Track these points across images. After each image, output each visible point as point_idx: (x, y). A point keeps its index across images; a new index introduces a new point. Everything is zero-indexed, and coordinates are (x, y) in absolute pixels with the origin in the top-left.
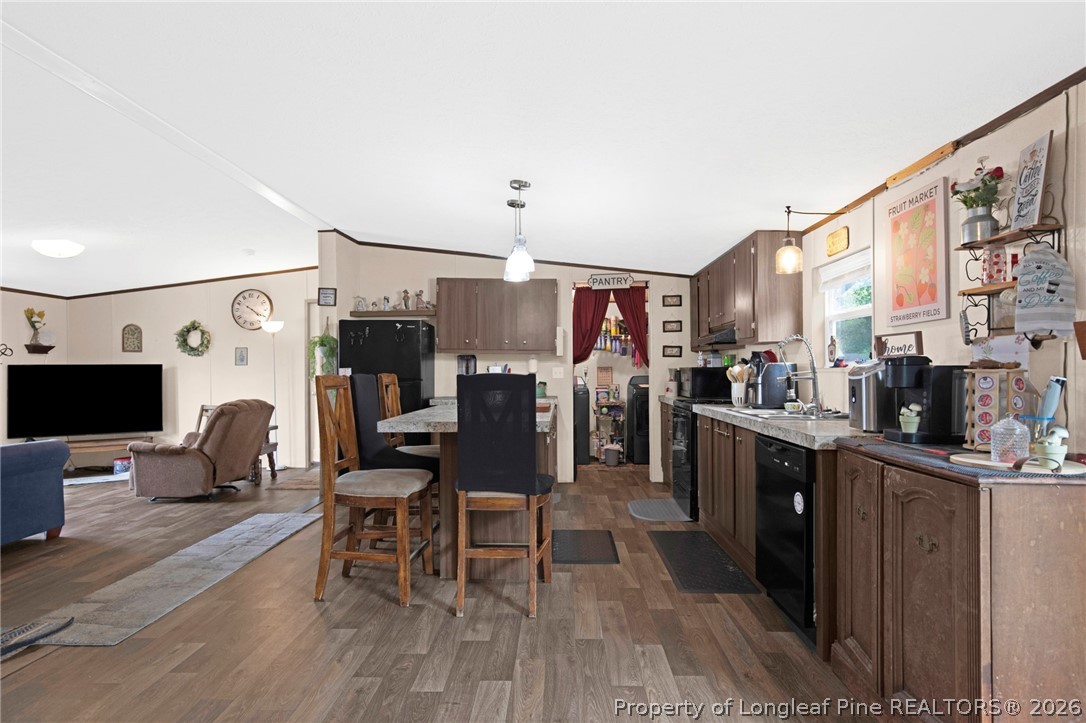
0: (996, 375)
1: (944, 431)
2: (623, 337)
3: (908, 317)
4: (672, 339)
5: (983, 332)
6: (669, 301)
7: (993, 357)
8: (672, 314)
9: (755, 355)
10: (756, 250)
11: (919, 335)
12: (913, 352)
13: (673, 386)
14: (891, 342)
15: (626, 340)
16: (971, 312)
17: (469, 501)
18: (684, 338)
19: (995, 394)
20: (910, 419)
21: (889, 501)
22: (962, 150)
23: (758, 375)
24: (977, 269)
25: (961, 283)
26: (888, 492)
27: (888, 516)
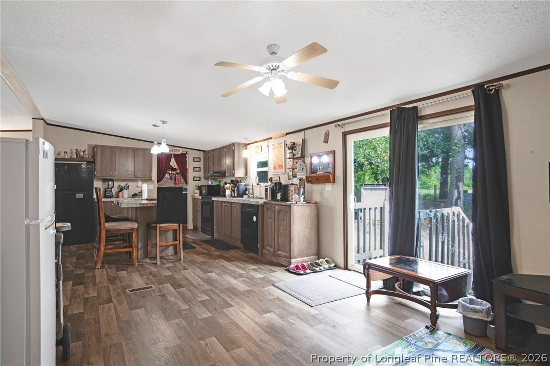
0: (294, 186)
1: (285, 198)
2: (170, 172)
3: (276, 172)
4: (197, 174)
5: (292, 177)
6: (196, 160)
7: (293, 183)
8: (197, 164)
9: (232, 181)
10: (234, 148)
11: (280, 177)
12: (278, 181)
13: (198, 192)
14: (274, 179)
15: (172, 173)
16: (290, 172)
17: (160, 227)
18: (201, 174)
19: (293, 190)
20: (279, 196)
21: (276, 213)
22: (288, 135)
23: (235, 187)
24: (291, 163)
25: (288, 166)
26: (276, 211)
27: (276, 216)
